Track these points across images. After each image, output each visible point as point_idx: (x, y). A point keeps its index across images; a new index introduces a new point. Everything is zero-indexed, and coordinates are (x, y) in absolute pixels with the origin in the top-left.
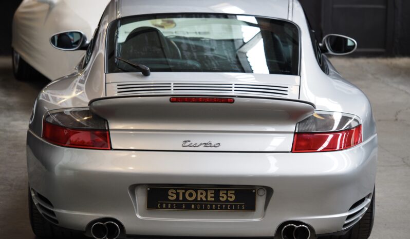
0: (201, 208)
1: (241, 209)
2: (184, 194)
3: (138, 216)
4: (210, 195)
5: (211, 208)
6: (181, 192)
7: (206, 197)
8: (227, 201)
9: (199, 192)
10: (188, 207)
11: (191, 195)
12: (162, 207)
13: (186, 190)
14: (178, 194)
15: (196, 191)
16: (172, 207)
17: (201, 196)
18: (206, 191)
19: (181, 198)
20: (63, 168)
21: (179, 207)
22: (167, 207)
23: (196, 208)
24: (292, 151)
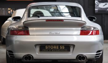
0: (55, 51)
1: (66, 51)
2: (50, 47)
3: (37, 54)
4: (57, 47)
5: (58, 51)
6: (49, 46)
7: (56, 48)
8: (62, 49)
9: (54, 46)
10: (51, 51)
11: (52, 47)
12: (44, 51)
13: (51, 46)
14: (48, 47)
15: (53, 46)
16: (47, 51)
17: (55, 47)
18: (56, 46)
19: (49, 48)
20: (16, 41)
21: (49, 51)
22: (45, 51)
23: (53, 51)
24: (80, 35)
